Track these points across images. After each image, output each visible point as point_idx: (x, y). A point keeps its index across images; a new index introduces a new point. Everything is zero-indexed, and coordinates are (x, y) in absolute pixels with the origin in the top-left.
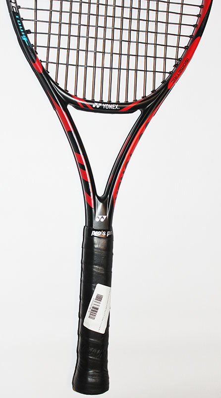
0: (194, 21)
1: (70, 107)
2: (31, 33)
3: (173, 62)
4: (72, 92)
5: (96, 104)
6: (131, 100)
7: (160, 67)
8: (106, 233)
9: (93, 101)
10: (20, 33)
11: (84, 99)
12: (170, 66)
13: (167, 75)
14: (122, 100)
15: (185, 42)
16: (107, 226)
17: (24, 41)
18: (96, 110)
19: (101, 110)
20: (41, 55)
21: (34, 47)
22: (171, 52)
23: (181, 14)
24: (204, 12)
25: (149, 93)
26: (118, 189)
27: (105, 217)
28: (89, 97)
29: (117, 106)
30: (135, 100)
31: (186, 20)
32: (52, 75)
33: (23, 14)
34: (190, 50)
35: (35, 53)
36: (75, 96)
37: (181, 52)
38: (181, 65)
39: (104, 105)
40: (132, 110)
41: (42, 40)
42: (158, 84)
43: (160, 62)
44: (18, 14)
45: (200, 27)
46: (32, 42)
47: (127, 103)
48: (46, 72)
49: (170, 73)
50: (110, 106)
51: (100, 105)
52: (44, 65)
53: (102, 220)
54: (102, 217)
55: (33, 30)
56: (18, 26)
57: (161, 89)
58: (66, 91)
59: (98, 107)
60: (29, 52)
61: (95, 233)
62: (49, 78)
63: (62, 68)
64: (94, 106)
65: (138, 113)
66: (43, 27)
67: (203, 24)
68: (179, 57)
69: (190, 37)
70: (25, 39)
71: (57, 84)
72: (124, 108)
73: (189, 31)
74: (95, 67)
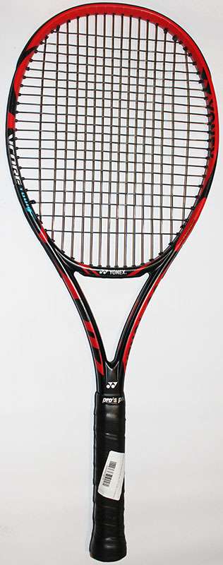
0: (199, 181)
1: (77, 274)
2: (35, 203)
3: (180, 223)
4: (78, 259)
5: (103, 270)
6: (138, 263)
7: (166, 229)
8: (118, 400)
9: (100, 267)
10: (25, 204)
11: (91, 266)
12: (177, 228)
13: (174, 237)
14: (129, 265)
15: (191, 202)
16: (119, 391)
17: (29, 213)
18: (103, 276)
19: (108, 276)
20: (46, 223)
21: (39, 217)
22: (178, 214)
23: (186, 175)
24: (208, 172)
25: (156, 255)
27: (116, 383)
28: (95, 264)
29: (124, 271)
30: (143, 264)
31: (190, 181)
32: (58, 243)
33: (27, 184)
34: (196, 210)
35: (40, 223)
36: (82, 263)
37: (188, 212)
38: (188, 225)
39: (111, 271)
40: (140, 274)
41: (46, 210)
42: (166, 246)
43: (166, 224)
44: (23, 186)
45: (206, 188)
46: (37, 212)
47: (134, 267)
48: (51, 241)
49: (177, 234)
50: (118, 272)
51: (107, 271)
52: (49, 234)
53: (113, 387)
54: (113, 384)
55: (37, 200)
56: (23, 198)
57: (168, 251)
58: (72, 259)
59: (105, 273)
60: (34, 222)
61: (105, 400)
62: (54, 246)
63: (68, 236)
64: (101, 273)
65: (146, 276)
66: (47, 197)
67: (208, 185)
68: (186, 218)
69: (196, 197)
70: (30, 210)
71: (62, 252)
72: (131, 273)
73: (195, 191)
74: (100, 233)
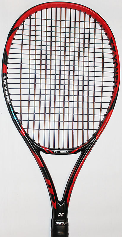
0: (109, 100)
1: (41, 153)
2: (18, 113)
3: (99, 123)
4: (42, 144)
5: (56, 151)
6: (75, 146)
7: (91, 127)
8: (64, 223)
9: (54, 149)
10: (13, 115)
11: (49, 148)
12: (97, 126)
13: (95, 131)
14: (70, 147)
15: (104, 112)
16: (65, 218)
17: (15, 119)
18: (56, 154)
19: (59, 153)
20: (24, 125)
21: (20, 121)
22: (97, 118)
23: (102, 97)
24: (114, 95)
25: (85, 141)
26: (70, 197)
27: (63, 214)
28: (52, 147)
29: (67, 151)
30: (78, 146)
31: (104, 100)
32: (31, 136)
33: (13, 103)
34: (107, 116)
35: (21, 124)
36: (44, 147)
37: (103, 117)
38: (103, 124)
39: (60, 151)
40: (76, 152)
41: (25, 117)
42: (90, 136)
43: (91, 124)
44: (11, 105)
45: (113, 104)
46: (19, 119)
47: (73, 148)
48: (27, 135)
49: (97, 129)
50: (64, 151)
51: (58, 151)
52: (26, 130)
53: (62, 216)
54: (62, 214)
55: (19, 112)
56: (11, 111)
57: (92, 139)
58: (39, 144)
59: (57, 152)
60: (18, 124)
61: (57, 223)
62: (29, 137)
63: (36, 132)
64: (55, 152)
65: (80, 153)
66: (25, 110)
67: (114, 103)
68: (102, 120)
69: (107, 109)
70: (15, 118)
71: (33, 141)
72: (71, 151)
73: (107, 106)
74: (54, 129)
